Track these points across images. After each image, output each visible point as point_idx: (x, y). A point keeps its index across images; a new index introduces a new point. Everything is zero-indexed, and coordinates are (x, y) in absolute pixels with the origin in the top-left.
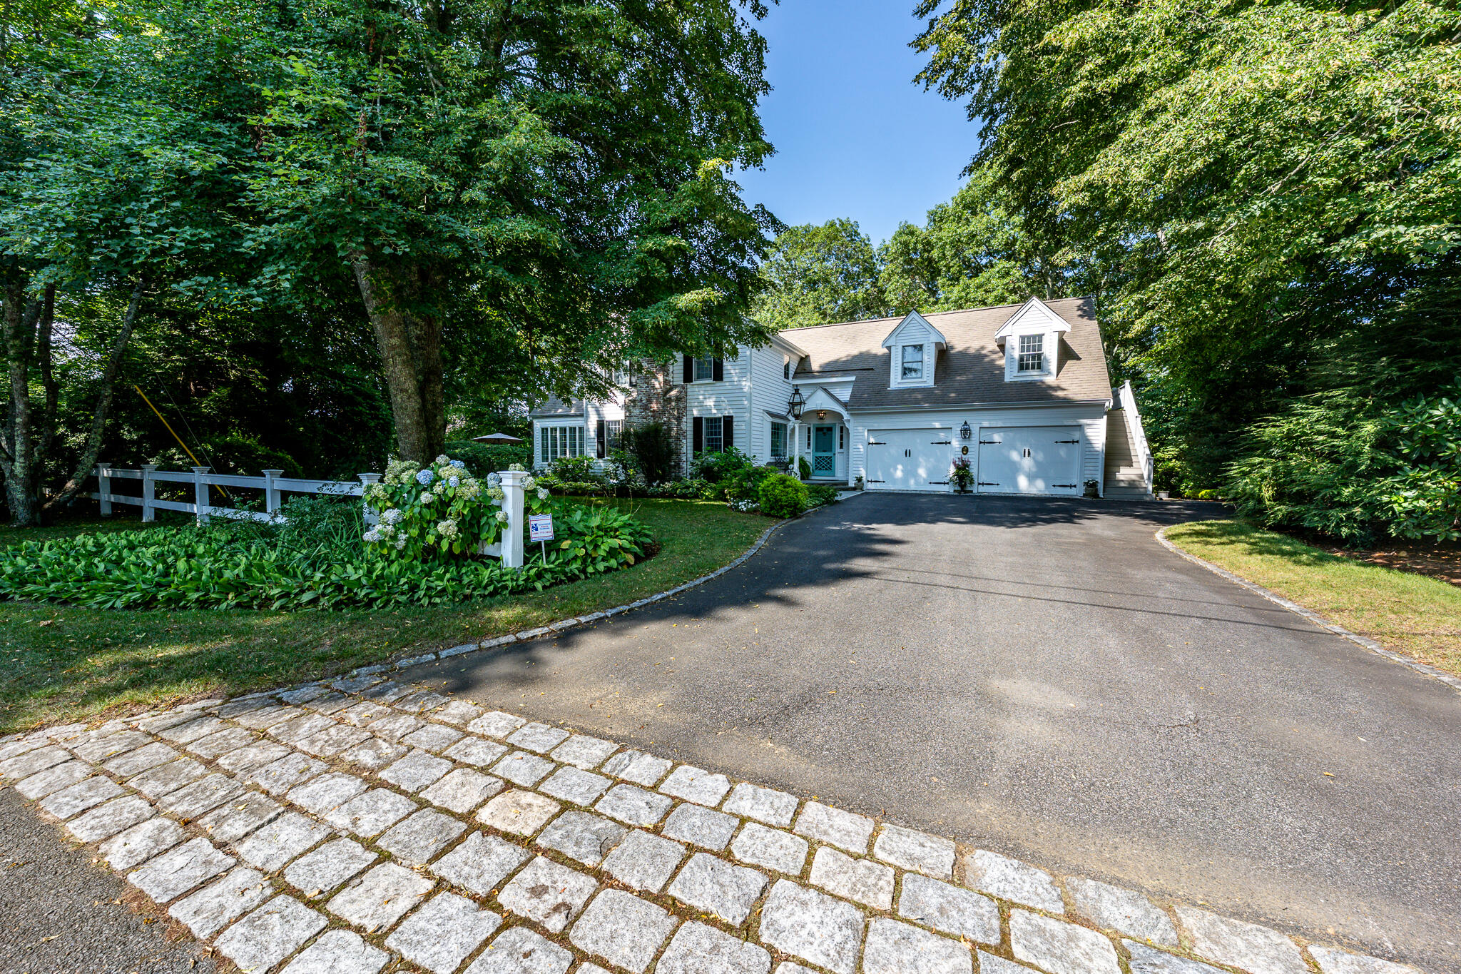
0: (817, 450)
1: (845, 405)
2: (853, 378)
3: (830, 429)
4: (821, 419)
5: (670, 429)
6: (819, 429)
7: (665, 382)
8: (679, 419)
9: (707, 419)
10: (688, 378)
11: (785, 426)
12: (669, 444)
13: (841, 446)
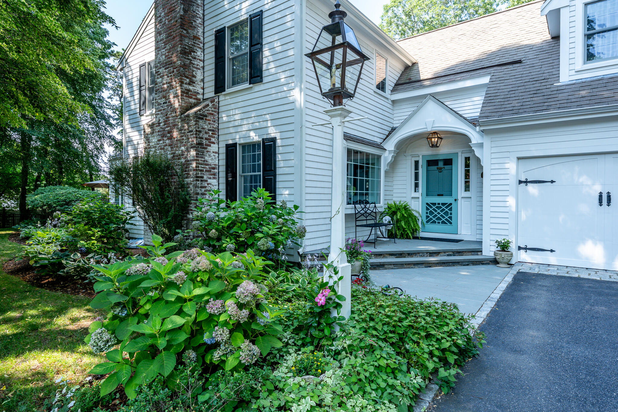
0: (428, 193)
1: (473, 122)
2: (486, 80)
3: (448, 162)
4: (434, 146)
5: (188, 163)
6: (431, 163)
7: (186, 93)
8: (201, 147)
9: (244, 146)
10: (219, 88)
11: (379, 157)
12: (183, 186)
13: (467, 188)
